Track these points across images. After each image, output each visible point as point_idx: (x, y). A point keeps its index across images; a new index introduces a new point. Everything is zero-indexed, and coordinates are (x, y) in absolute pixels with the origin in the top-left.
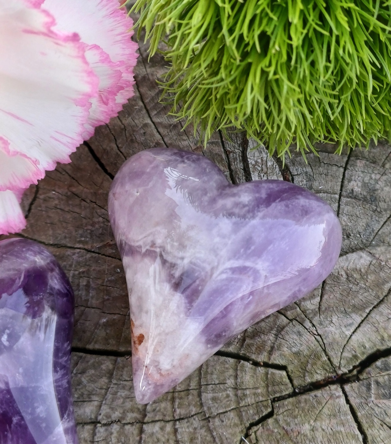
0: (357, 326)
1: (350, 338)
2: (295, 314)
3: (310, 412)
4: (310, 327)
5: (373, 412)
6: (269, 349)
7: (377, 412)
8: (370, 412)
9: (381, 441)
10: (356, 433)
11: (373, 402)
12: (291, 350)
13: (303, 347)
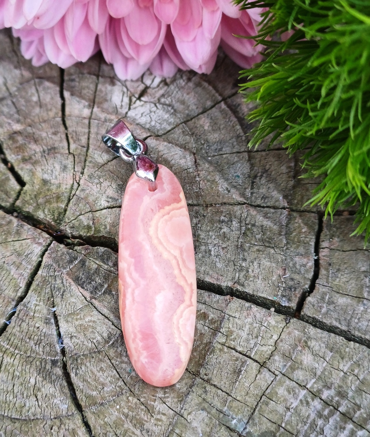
1: (101, 210)
2: (79, 151)
3: (3, 233)
4: (78, 172)
5: (53, 282)
6: (27, 158)
7: (56, 286)
8: (50, 280)
9: (33, 311)
10: (21, 285)
11: (62, 273)
12: (43, 174)
13: (56, 181)
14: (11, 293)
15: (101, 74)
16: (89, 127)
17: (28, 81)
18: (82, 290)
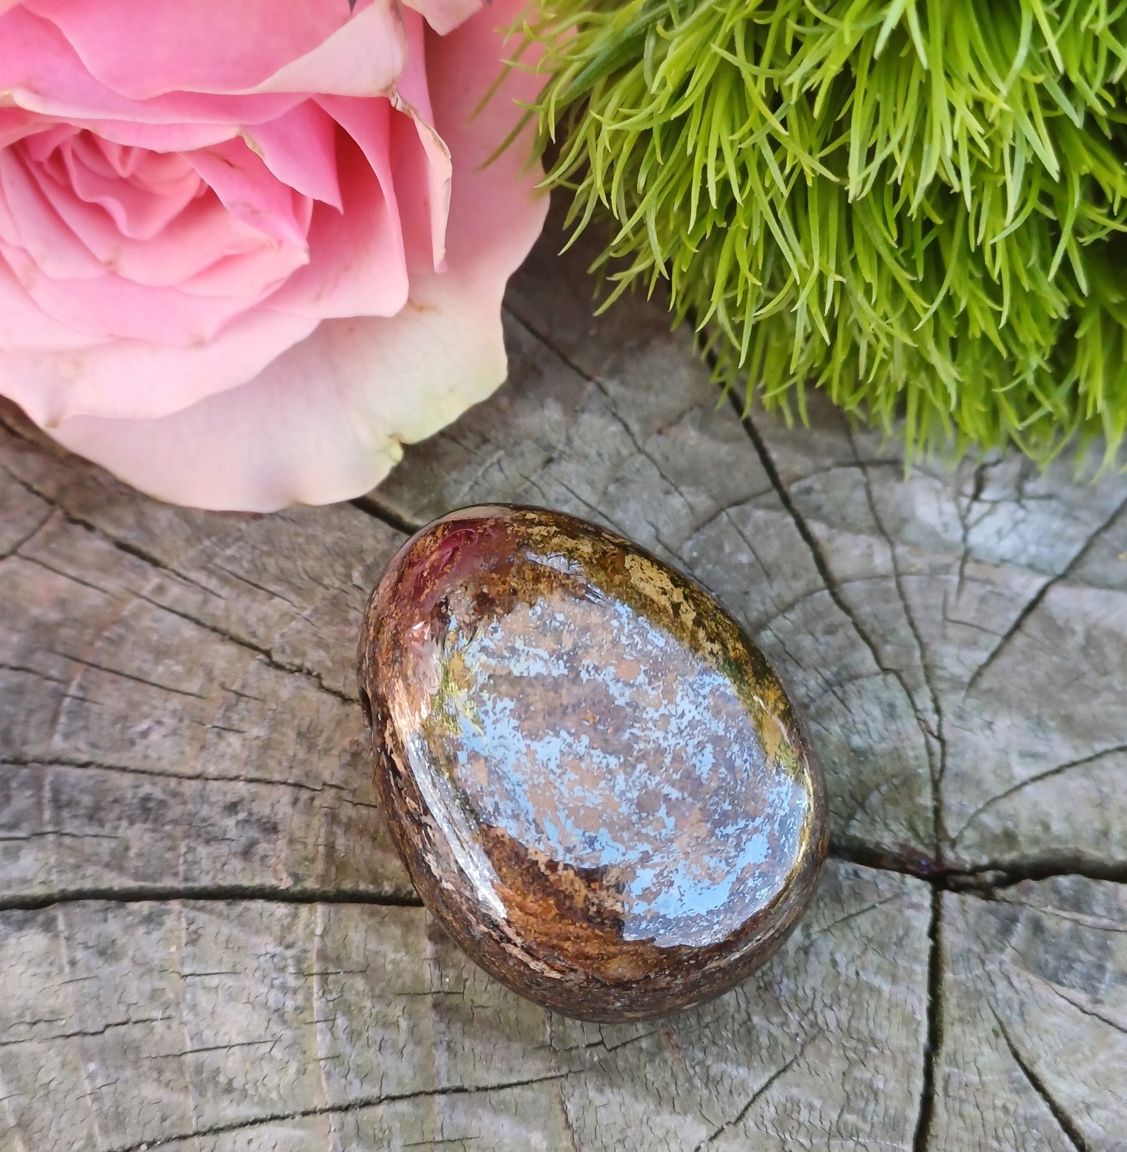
0: (1053, 767)
1: (1017, 788)
2: (903, 660)
3: (821, 904)
4: (926, 710)
5: (989, 989)
7: (999, 996)
8: (980, 986)
10: (918, 1017)
12: (847, 737)
13: (883, 745)
14: (904, 1043)
15: (863, 458)
16: (902, 596)
17: (712, 518)
18: (1062, 990)
